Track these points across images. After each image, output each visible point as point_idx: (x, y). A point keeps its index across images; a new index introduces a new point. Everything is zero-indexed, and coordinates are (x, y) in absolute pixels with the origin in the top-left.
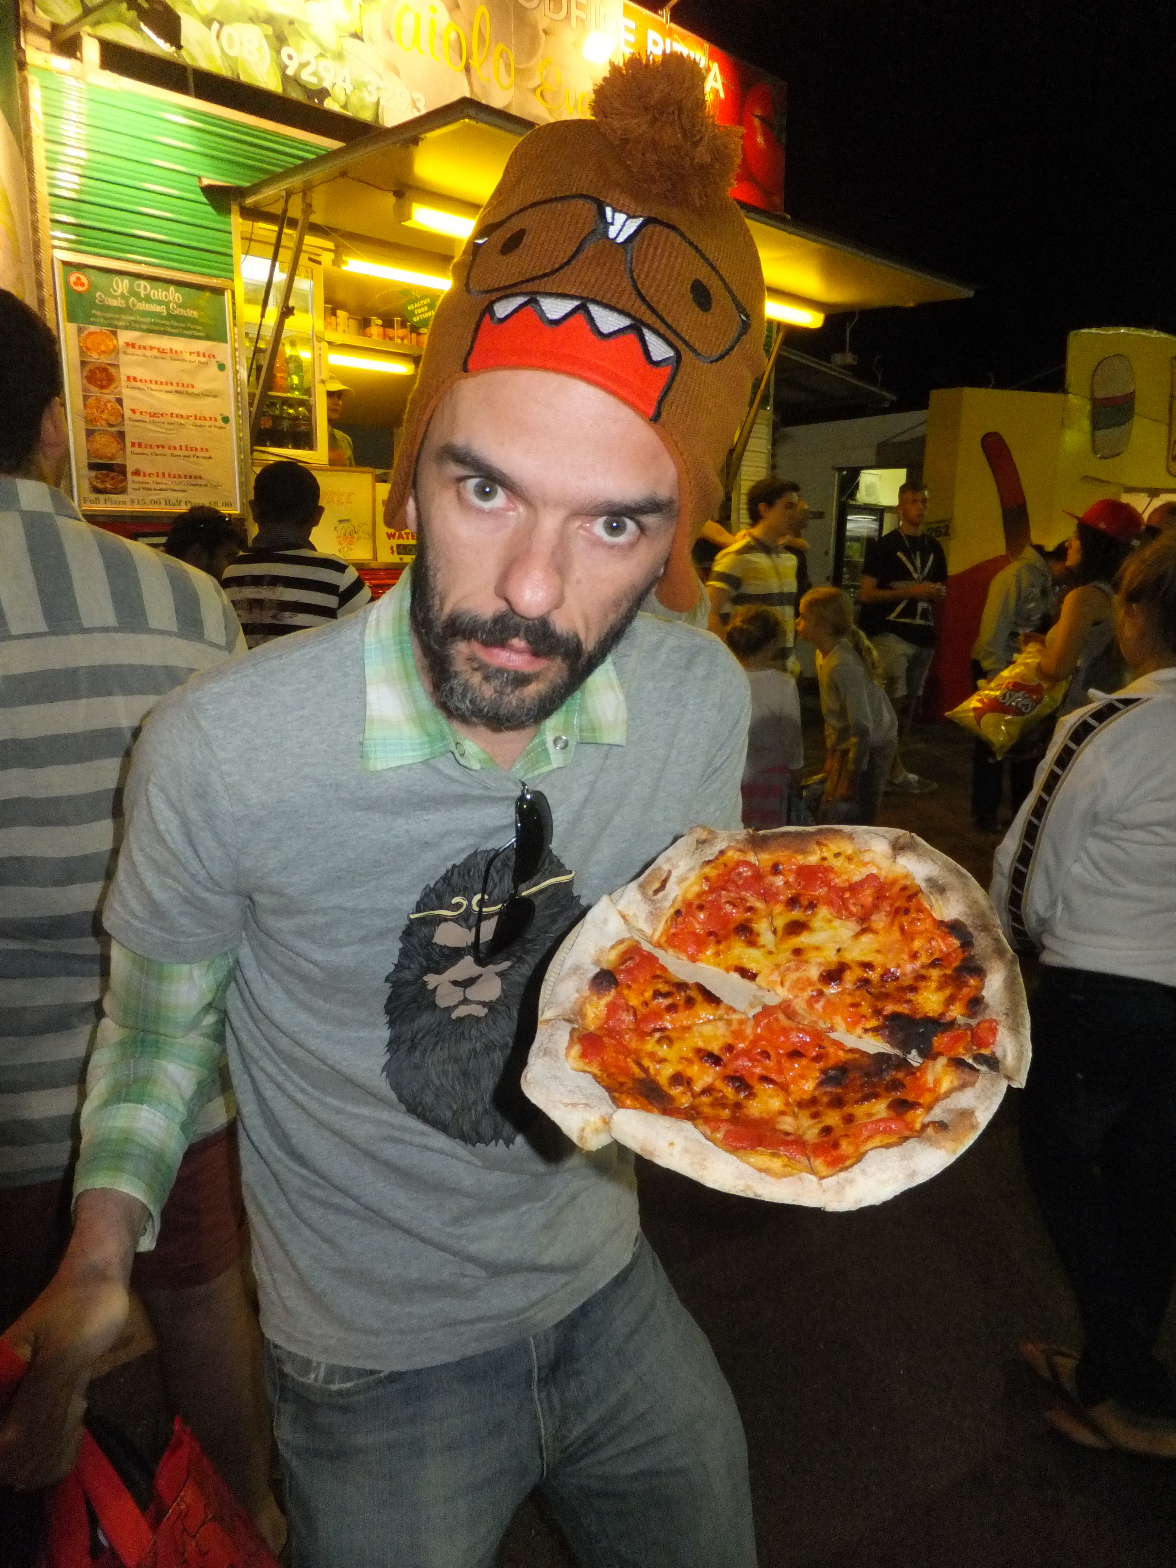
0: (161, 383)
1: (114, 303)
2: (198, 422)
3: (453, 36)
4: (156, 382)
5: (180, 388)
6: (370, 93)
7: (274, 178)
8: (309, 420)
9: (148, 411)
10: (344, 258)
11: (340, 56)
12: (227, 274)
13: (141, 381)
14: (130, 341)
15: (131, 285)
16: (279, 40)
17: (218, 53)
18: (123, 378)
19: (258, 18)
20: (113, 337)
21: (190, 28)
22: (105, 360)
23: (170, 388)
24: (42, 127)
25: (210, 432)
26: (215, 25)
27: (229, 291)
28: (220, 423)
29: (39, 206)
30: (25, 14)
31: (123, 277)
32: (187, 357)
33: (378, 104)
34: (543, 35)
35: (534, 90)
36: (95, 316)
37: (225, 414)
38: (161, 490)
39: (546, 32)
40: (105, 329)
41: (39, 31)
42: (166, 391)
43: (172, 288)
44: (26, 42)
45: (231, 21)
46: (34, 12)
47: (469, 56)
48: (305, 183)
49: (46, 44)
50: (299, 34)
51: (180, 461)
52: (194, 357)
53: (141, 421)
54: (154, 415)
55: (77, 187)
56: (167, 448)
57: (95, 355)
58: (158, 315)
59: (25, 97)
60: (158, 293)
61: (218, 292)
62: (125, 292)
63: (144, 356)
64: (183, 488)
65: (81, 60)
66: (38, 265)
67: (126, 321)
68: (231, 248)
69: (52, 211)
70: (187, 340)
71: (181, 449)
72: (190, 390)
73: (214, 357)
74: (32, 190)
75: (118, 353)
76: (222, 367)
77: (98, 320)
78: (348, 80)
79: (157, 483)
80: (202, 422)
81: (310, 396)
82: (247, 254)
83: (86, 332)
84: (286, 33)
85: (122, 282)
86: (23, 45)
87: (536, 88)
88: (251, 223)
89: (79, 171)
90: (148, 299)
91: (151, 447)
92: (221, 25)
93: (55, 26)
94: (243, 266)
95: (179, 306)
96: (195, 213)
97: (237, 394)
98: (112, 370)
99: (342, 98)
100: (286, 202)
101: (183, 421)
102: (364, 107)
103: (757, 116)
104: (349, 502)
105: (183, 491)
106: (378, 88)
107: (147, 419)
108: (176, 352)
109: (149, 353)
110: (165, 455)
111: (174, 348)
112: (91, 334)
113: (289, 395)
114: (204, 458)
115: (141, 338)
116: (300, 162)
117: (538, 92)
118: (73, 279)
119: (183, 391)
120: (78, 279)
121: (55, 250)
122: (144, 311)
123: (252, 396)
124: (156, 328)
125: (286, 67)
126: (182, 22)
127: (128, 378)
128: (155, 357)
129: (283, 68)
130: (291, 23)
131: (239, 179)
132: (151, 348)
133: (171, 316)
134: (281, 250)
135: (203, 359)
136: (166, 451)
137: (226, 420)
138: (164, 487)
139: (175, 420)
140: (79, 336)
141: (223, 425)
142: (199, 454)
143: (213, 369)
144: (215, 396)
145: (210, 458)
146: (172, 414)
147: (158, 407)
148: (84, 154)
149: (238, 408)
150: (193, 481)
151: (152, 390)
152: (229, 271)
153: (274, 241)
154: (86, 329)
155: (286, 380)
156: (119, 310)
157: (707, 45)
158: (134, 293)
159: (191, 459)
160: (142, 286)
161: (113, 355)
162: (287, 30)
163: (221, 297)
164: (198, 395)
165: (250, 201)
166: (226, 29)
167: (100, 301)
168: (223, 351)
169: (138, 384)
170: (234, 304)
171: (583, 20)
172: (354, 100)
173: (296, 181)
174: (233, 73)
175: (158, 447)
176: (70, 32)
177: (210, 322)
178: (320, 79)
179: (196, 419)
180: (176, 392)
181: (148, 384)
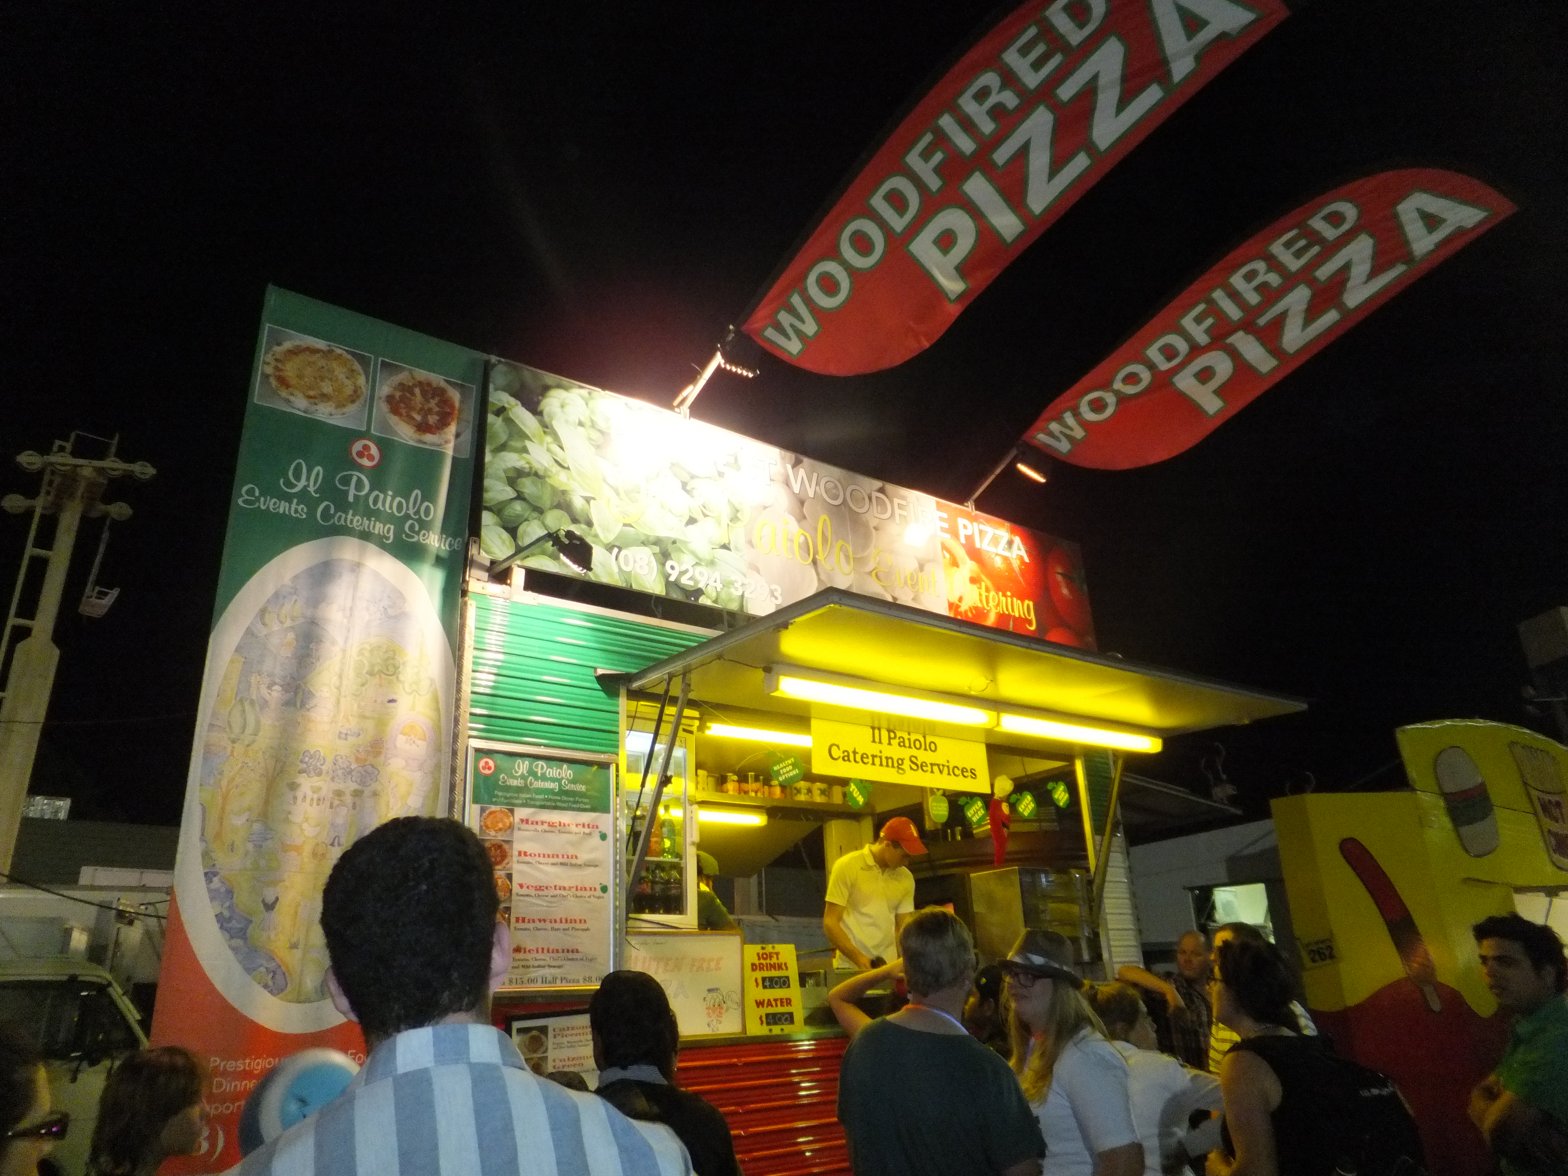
0: (549, 856)
1: (514, 783)
2: (579, 893)
3: (802, 539)
4: (544, 856)
5: (565, 860)
6: (737, 589)
7: (658, 664)
8: (680, 883)
9: (534, 885)
10: (708, 724)
11: (712, 563)
12: (612, 749)
13: (530, 855)
14: (524, 818)
15: (531, 765)
16: (664, 556)
17: (616, 570)
18: (515, 853)
19: (648, 541)
20: (510, 814)
21: (598, 555)
22: (500, 837)
23: (555, 860)
24: (473, 638)
25: (588, 902)
26: (616, 550)
27: (614, 765)
28: (599, 893)
29: (462, 703)
30: (472, 556)
31: (524, 759)
32: (573, 828)
33: (742, 596)
34: (874, 531)
35: (870, 573)
36: (497, 796)
37: (604, 883)
38: (539, 966)
39: (876, 528)
40: (504, 808)
41: (481, 567)
42: (553, 864)
43: (565, 766)
44: (469, 576)
45: (628, 545)
46: (479, 553)
47: (816, 553)
48: (684, 667)
49: (485, 575)
50: (680, 550)
51: (560, 934)
52: (580, 829)
53: (527, 895)
54: (539, 888)
55: (492, 684)
56: (548, 922)
57: (493, 833)
58: (551, 792)
59: (463, 617)
60: (553, 771)
61: (604, 766)
62: (525, 772)
63: (536, 830)
64: (561, 963)
65: (510, 585)
66: (454, 753)
67: (522, 799)
68: (618, 726)
69: (472, 706)
70: (575, 813)
71: (561, 922)
72: (574, 861)
73: (597, 827)
74: (459, 690)
75: (513, 829)
76: (603, 837)
77: (499, 800)
78: (718, 581)
79: (536, 960)
80: (583, 893)
81: (681, 859)
82: (631, 730)
83: (487, 812)
84: (670, 551)
85: (523, 764)
86: (467, 578)
87: (871, 572)
88: (636, 702)
89: (495, 671)
90: (544, 778)
91: (534, 921)
92: (620, 549)
93: (493, 563)
94: (627, 740)
95: (571, 782)
96: (590, 698)
97: (616, 862)
98: (506, 846)
99: (714, 595)
100: (669, 684)
101: (564, 893)
102: (731, 600)
103: (1058, 573)
104: (718, 969)
105: (559, 967)
106: (743, 585)
107: (532, 892)
108: (564, 825)
109: (540, 828)
110: (545, 929)
111: (563, 821)
112: (491, 813)
113: (661, 859)
114: (583, 930)
115: (534, 813)
116: (683, 649)
117: (874, 573)
118: (482, 764)
119: (568, 862)
120: (487, 763)
121: (470, 740)
122: (538, 789)
123: (629, 862)
124: (548, 804)
125: (670, 575)
126: (593, 551)
127: (520, 853)
128: (546, 831)
129: (667, 576)
130: (674, 542)
131: (627, 667)
132: (542, 823)
133: (563, 792)
134: (663, 725)
135: (587, 830)
136: (548, 925)
137: (604, 889)
138: (542, 963)
139: (558, 892)
140: (481, 816)
141: (602, 894)
142: (578, 926)
143: (596, 840)
144: (596, 866)
145: (587, 930)
146: (555, 886)
147: (544, 880)
148: (501, 657)
149: (615, 877)
150: (570, 955)
151: (540, 863)
152: (614, 746)
153: (656, 717)
154: (487, 808)
155: (660, 844)
156: (519, 790)
157: (1007, 524)
158: (532, 772)
159: (570, 932)
160: (540, 766)
161: (508, 832)
162: (670, 548)
163: (606, 771)
164: (580, 865)
165: (635, 685)
166: (623, 552)
167: (503, 782)
168: (605, 821)
169: (528, 859)
170: (617, 776)
171: (905, 517)
172: (723, 596)
173: (677, 667)
174: (627, 585)
175: (540, 921)
176: (505, 565)
177: (596, 794)
178: (696, 582)
179: (577, 890)
180: (562, 864)
181: (537, 858)
